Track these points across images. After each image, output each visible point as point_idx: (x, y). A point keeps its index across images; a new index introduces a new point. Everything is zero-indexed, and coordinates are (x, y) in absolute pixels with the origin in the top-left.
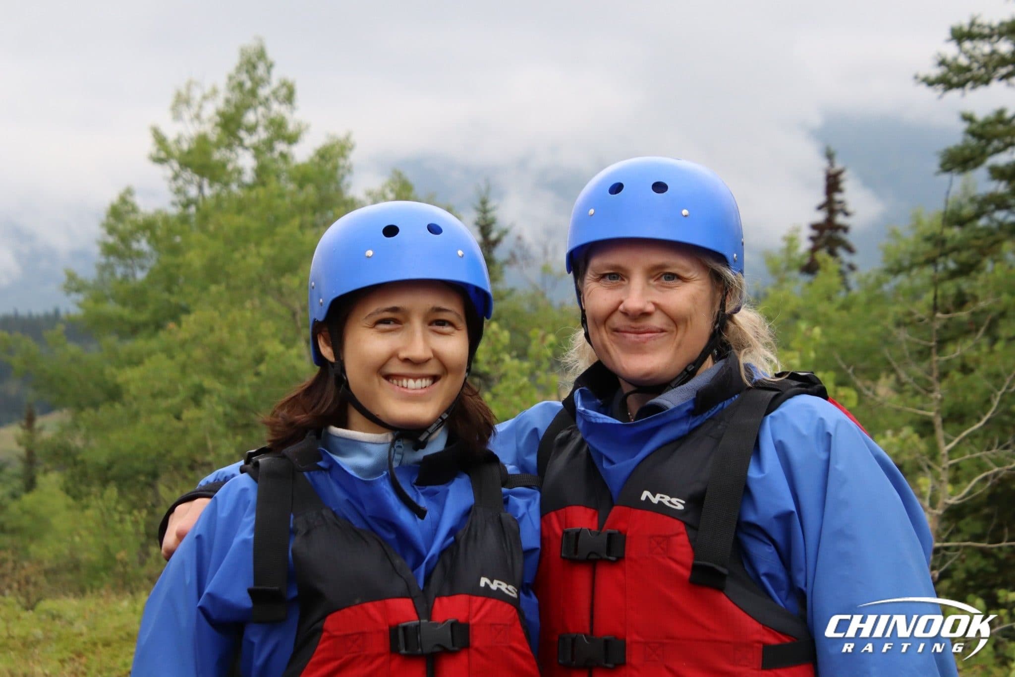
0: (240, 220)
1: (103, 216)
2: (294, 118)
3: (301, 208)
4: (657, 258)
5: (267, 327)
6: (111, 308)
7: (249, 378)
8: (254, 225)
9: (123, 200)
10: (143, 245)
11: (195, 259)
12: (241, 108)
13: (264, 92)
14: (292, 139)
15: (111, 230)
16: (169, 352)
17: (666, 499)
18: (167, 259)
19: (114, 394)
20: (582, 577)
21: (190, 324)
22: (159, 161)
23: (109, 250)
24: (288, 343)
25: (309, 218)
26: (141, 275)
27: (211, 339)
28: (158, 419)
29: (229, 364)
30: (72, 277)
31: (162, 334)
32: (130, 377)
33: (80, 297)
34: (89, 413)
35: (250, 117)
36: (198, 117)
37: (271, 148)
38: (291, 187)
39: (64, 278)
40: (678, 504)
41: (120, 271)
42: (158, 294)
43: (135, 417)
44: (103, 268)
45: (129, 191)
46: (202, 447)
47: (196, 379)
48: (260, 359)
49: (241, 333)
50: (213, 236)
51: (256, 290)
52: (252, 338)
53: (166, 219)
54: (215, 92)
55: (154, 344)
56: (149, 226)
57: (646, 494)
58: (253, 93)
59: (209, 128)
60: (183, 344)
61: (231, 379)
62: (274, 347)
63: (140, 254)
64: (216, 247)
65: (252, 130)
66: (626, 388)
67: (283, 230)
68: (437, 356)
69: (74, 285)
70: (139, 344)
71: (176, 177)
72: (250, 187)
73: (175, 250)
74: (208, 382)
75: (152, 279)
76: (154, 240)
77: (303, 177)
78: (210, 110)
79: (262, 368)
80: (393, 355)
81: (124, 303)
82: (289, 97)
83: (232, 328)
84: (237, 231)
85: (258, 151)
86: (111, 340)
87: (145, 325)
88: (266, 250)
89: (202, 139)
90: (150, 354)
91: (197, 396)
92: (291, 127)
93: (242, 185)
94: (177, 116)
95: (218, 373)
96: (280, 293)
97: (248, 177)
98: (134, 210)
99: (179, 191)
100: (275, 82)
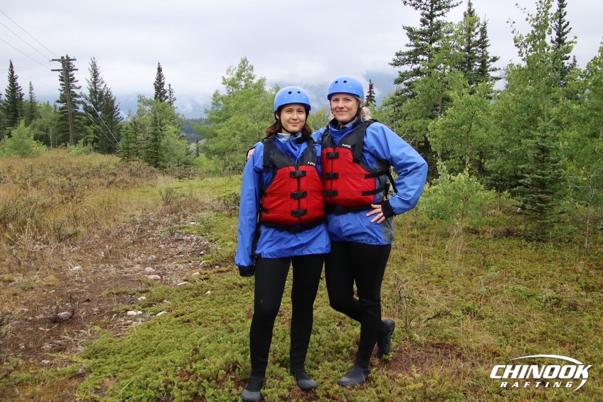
0: (242, 96)
1: (212, 96)
2: (253, 73)
3: (255, 94)
4: (345, 96)
5: (249, 120)
6: (214, 116)
7: (245, 131)
8: (245, 97)
9: (216, 93)
10: (221, 102)
11: (232, 105)
12: (241, 72)
13: (246, 68)
14: (253, 78)
15: (214, 100)
16: (227, 126)
17: (347, 146)
18: (226, 105)
19: (216, 135)
20: (330, 161)
21: (232, 119)
22: (224, 84)
23: (214, 104)
24: (254, 123)
25: (257, 95)
26: (220, 109)
27: (237, 122)
28: (225, 140)
29: (241, 128)
30: (206, 110)
31: (225, 122)
32: (219, 132)
33: (208, 114)
34: (210, 139)
35: (243, 74)
36: (232, 74)
37: (248, 80)
38: (253, 89)
39: (204, 110)
40: (349, 147)
41: (216, 108)
42: (224, 113)
43: (220, 140)
44: (212, 108)
45: (217, 91)
46: (235, 146)
47: (234, 131)
48: (247, 127)
49: (243, 121)
50: (236, 100)
51: (246, 112)
52: (246, 123)
53: (226, 97)
54: (236, 68)
55: (224, 124)
56: (222, 98)
57: (343, 145)
58: (244, 68)
59: (234, 76)
60: (231, 124)
61: (241, 131)
62: (250, 124)
63: (220, 104)
64: (237, 102)
65: (244, 76)
66: (340, 123)
67: (252, 98)
68: (299, 118)
69: (206, 112)
70: (221, 124)
71: (227, 87)
72: (244, 89)
73: (228, 103)
74: (236, 132)
75: (223, 110)
76: (223, 101)
77: (255, 87)
78: (235, 72)
79: (248, 129)
80: (291, 118)
81: (217, 115)
82: (252, 69)
83: (241, 120)
84: (241, 99)
85: (245, 81)
86: (214, 123)
87: (222, 120)
88: (248, 103)
89: (233, 78)
90: (223, 126)
91: (234, 135)
92: (252, 76)
93: (242, 89)
94: (228, 74)
95: (238, 130)
96: (251, 112)
97: (243, 87)
98: (219, 95)
99: (228, 90)
100: (249, 66)
